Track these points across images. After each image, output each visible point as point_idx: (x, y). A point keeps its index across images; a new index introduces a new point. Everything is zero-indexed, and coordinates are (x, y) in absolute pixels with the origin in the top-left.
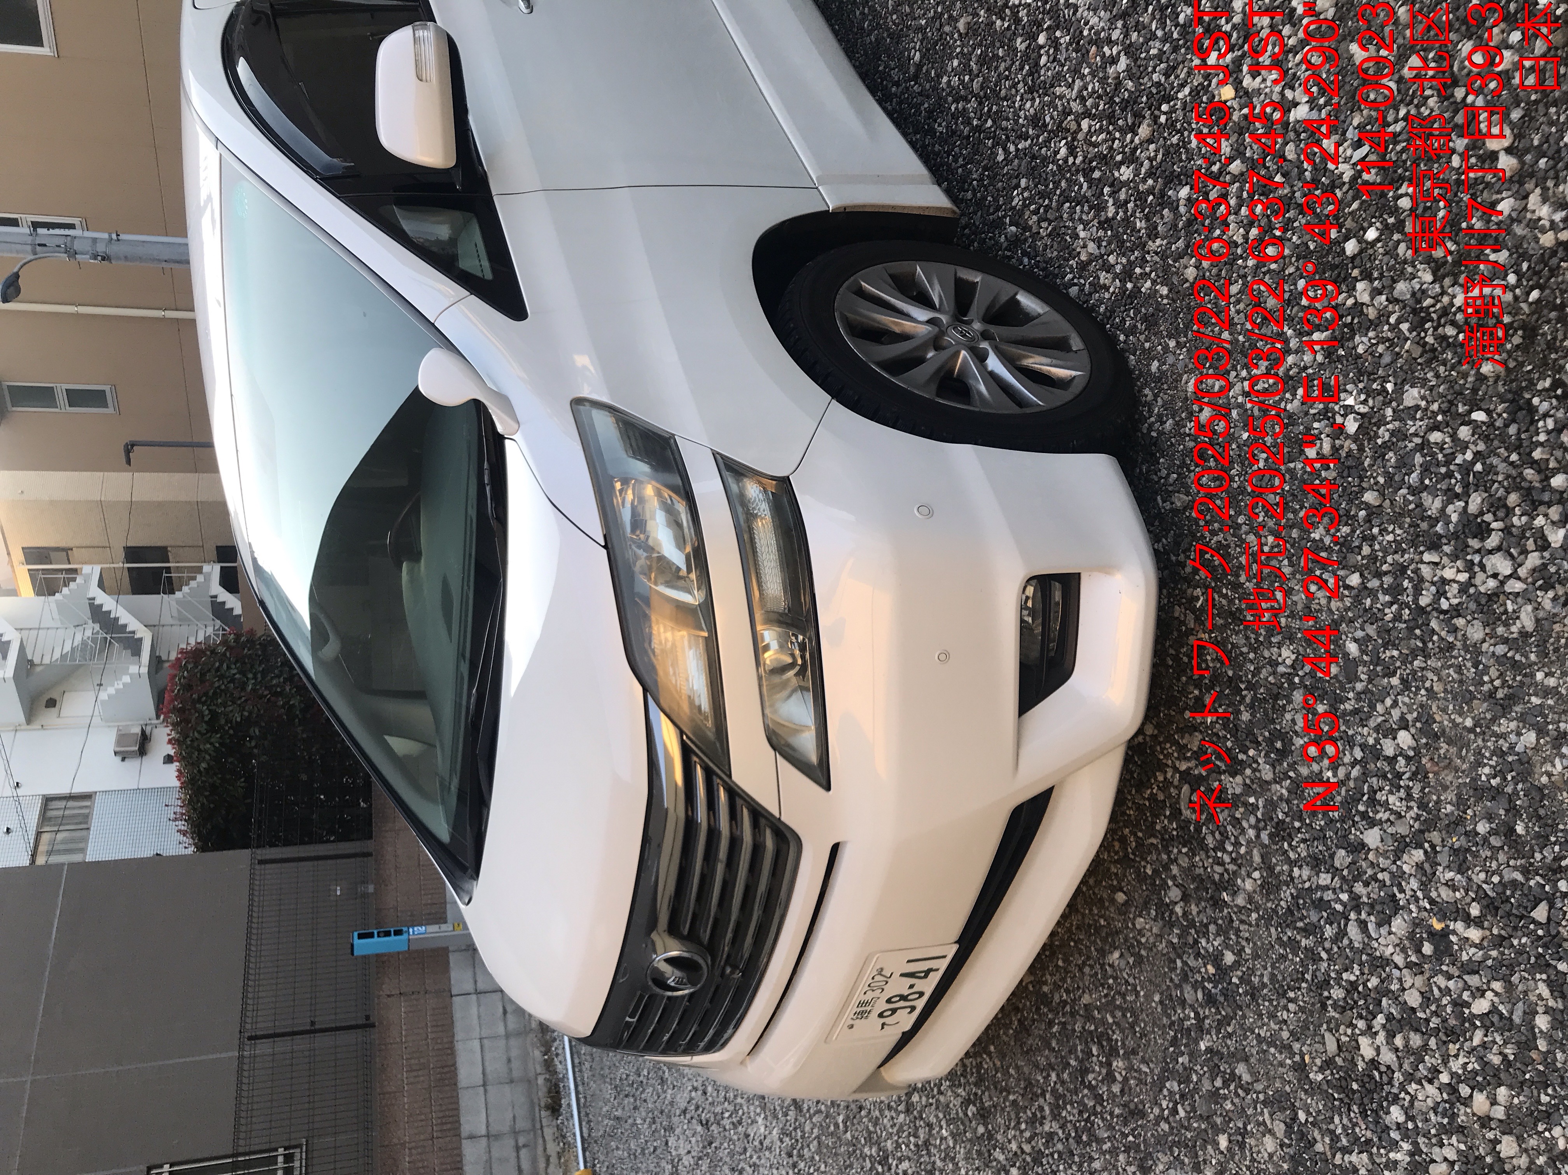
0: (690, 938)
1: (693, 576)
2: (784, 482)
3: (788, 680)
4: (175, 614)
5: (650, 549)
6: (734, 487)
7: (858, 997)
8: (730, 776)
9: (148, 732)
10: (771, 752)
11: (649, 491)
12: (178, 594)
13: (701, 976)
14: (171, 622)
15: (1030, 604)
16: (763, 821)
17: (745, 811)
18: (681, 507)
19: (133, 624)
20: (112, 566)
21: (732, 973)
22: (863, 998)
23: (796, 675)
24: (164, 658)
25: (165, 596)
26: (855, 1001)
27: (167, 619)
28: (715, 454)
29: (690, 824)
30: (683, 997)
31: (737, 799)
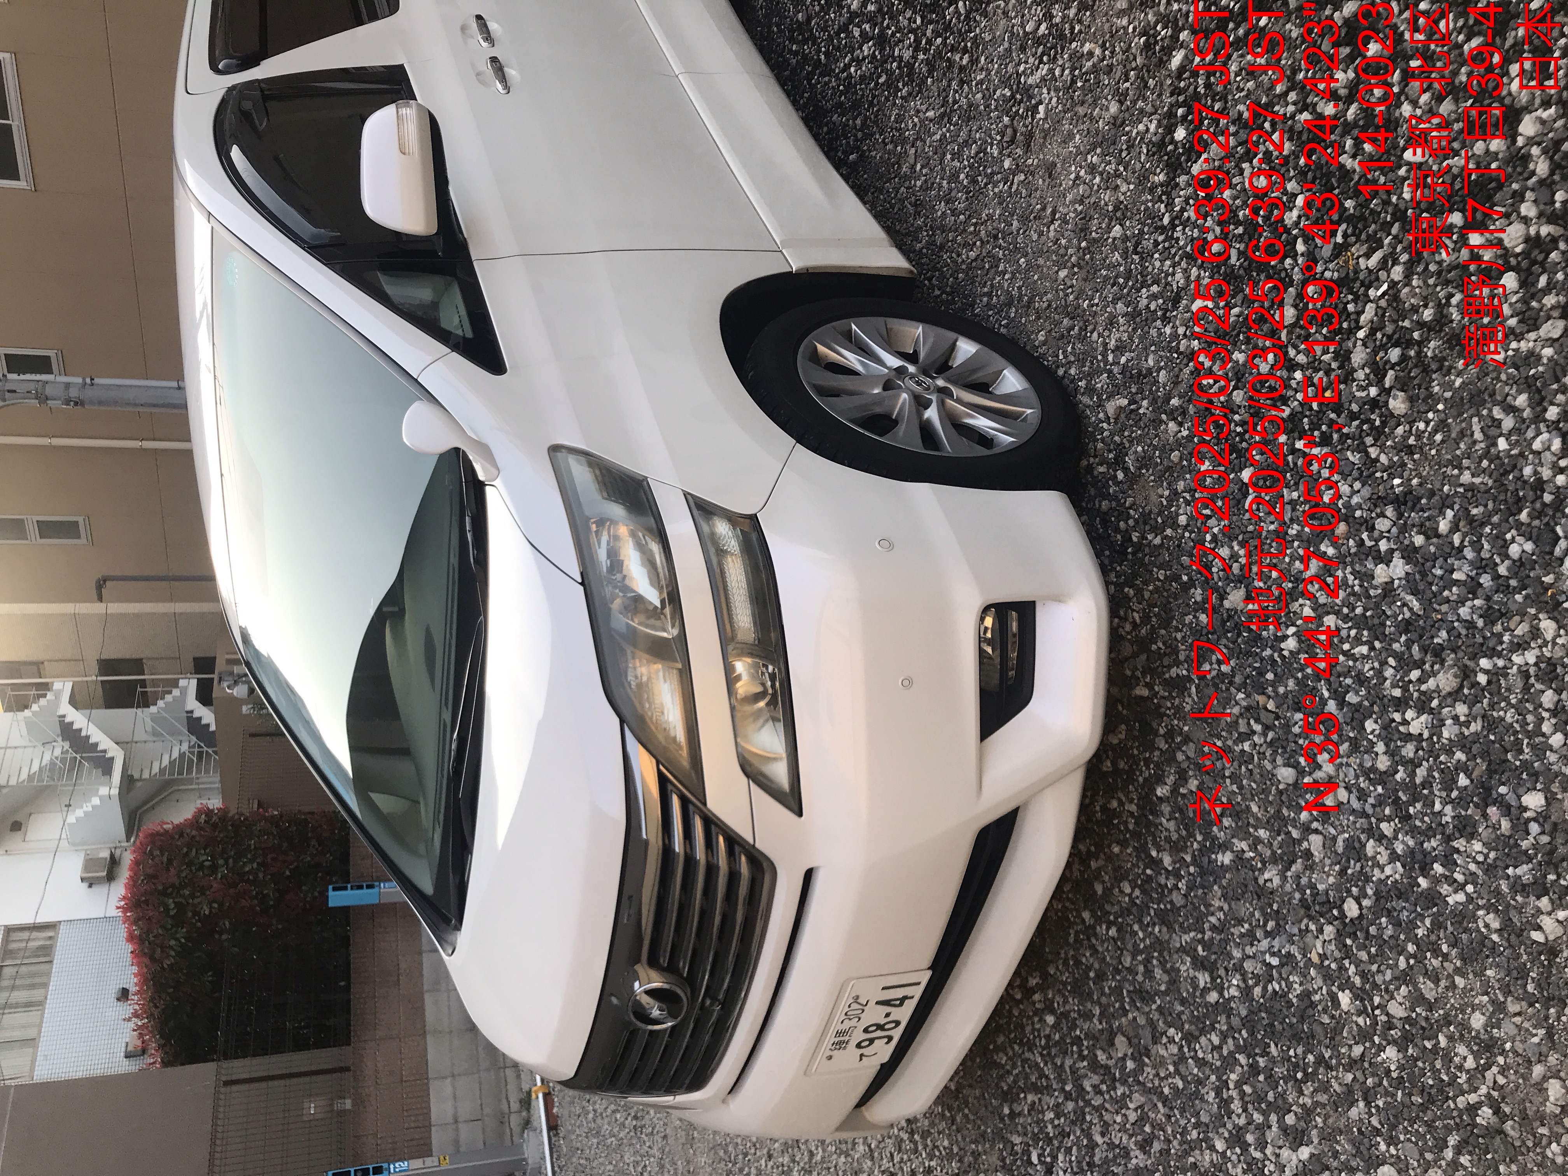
0: (670, 969)
1: (667, 610)
2: (753, 519)
3: (760, 710)
4: (149, 728)
5: (626, 589)
6: (706, 529)
7: (836, 1026)
8: (705, 804)
9: (117, 855)
10: (744, 779)
11: (623, 531)
12: (153, 709)
13: (681, 1010)
14: (145, 737)
15: (989, 635)
16: (737, 849)
17: (721, 839)
18: (655, 547)
19: (104, 742)
20: (85, 679)
21: (712, 1004)
22: (841, 1027)
23: (767, 704)
24: (136, 776)
25: (139, 711)
26: (832, 1032)
27: (140, 735)
28: (686, 495)
29: (667, 851)
30: (665, 1030)
31: (713, 827)
